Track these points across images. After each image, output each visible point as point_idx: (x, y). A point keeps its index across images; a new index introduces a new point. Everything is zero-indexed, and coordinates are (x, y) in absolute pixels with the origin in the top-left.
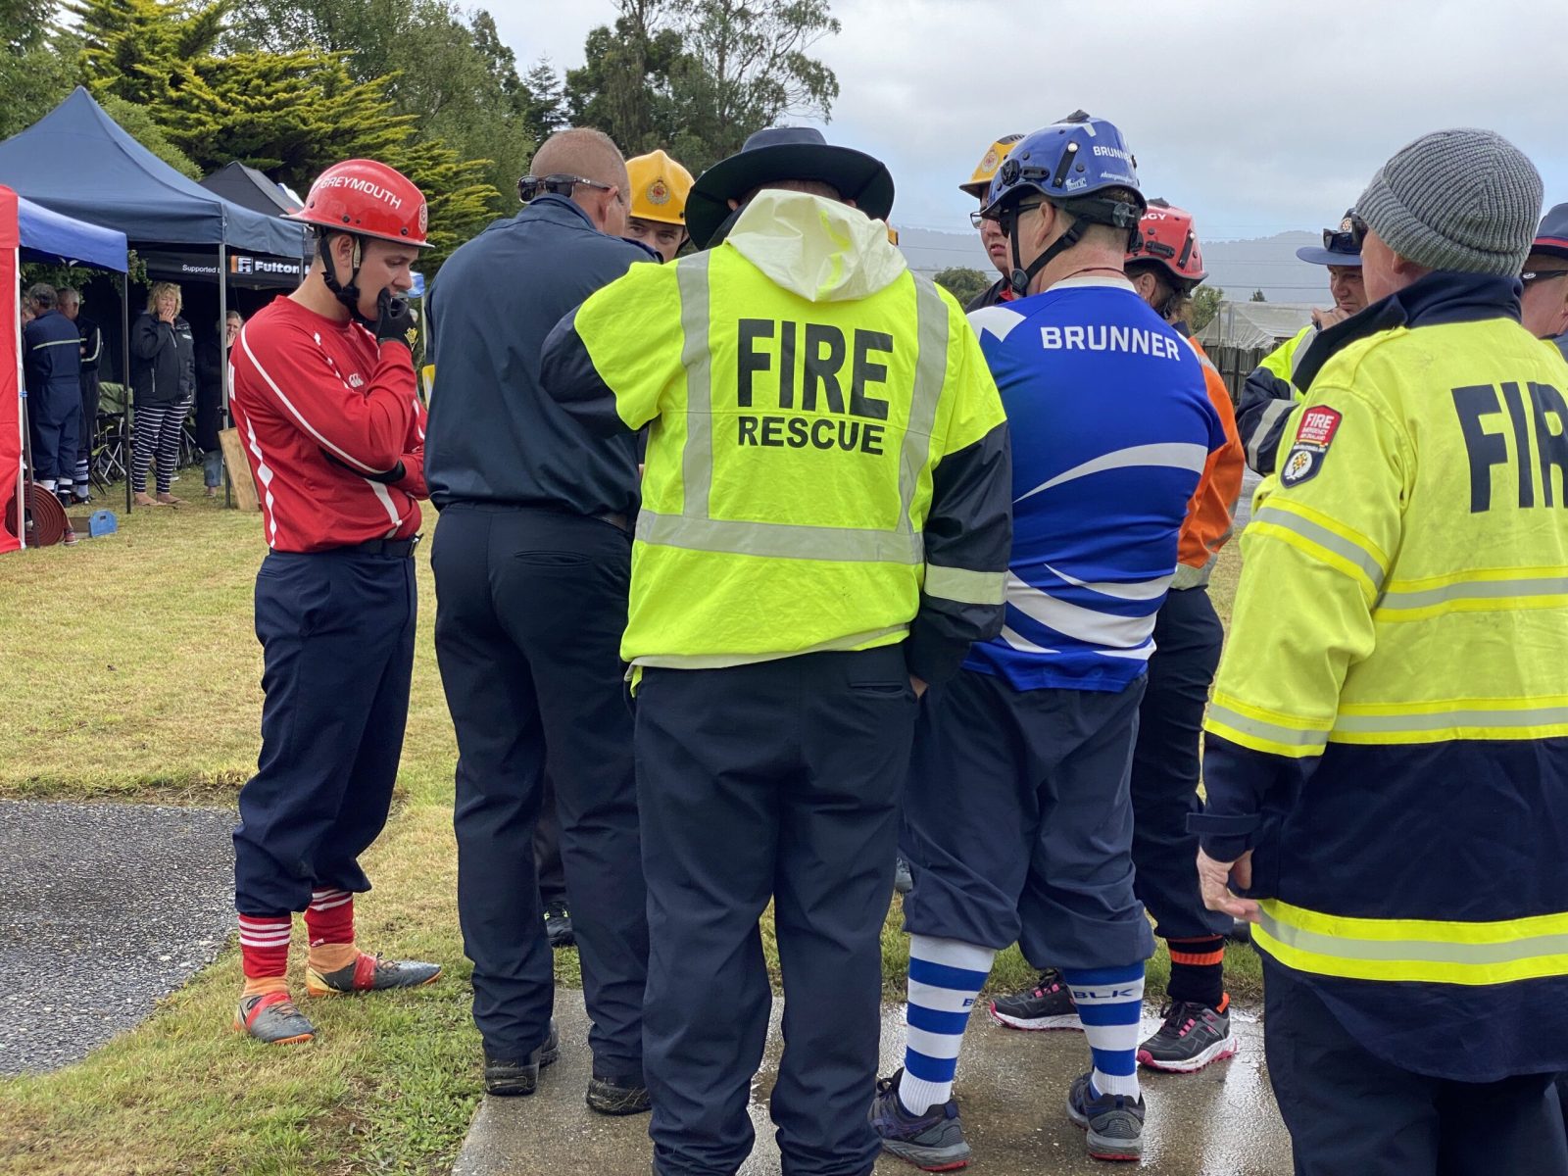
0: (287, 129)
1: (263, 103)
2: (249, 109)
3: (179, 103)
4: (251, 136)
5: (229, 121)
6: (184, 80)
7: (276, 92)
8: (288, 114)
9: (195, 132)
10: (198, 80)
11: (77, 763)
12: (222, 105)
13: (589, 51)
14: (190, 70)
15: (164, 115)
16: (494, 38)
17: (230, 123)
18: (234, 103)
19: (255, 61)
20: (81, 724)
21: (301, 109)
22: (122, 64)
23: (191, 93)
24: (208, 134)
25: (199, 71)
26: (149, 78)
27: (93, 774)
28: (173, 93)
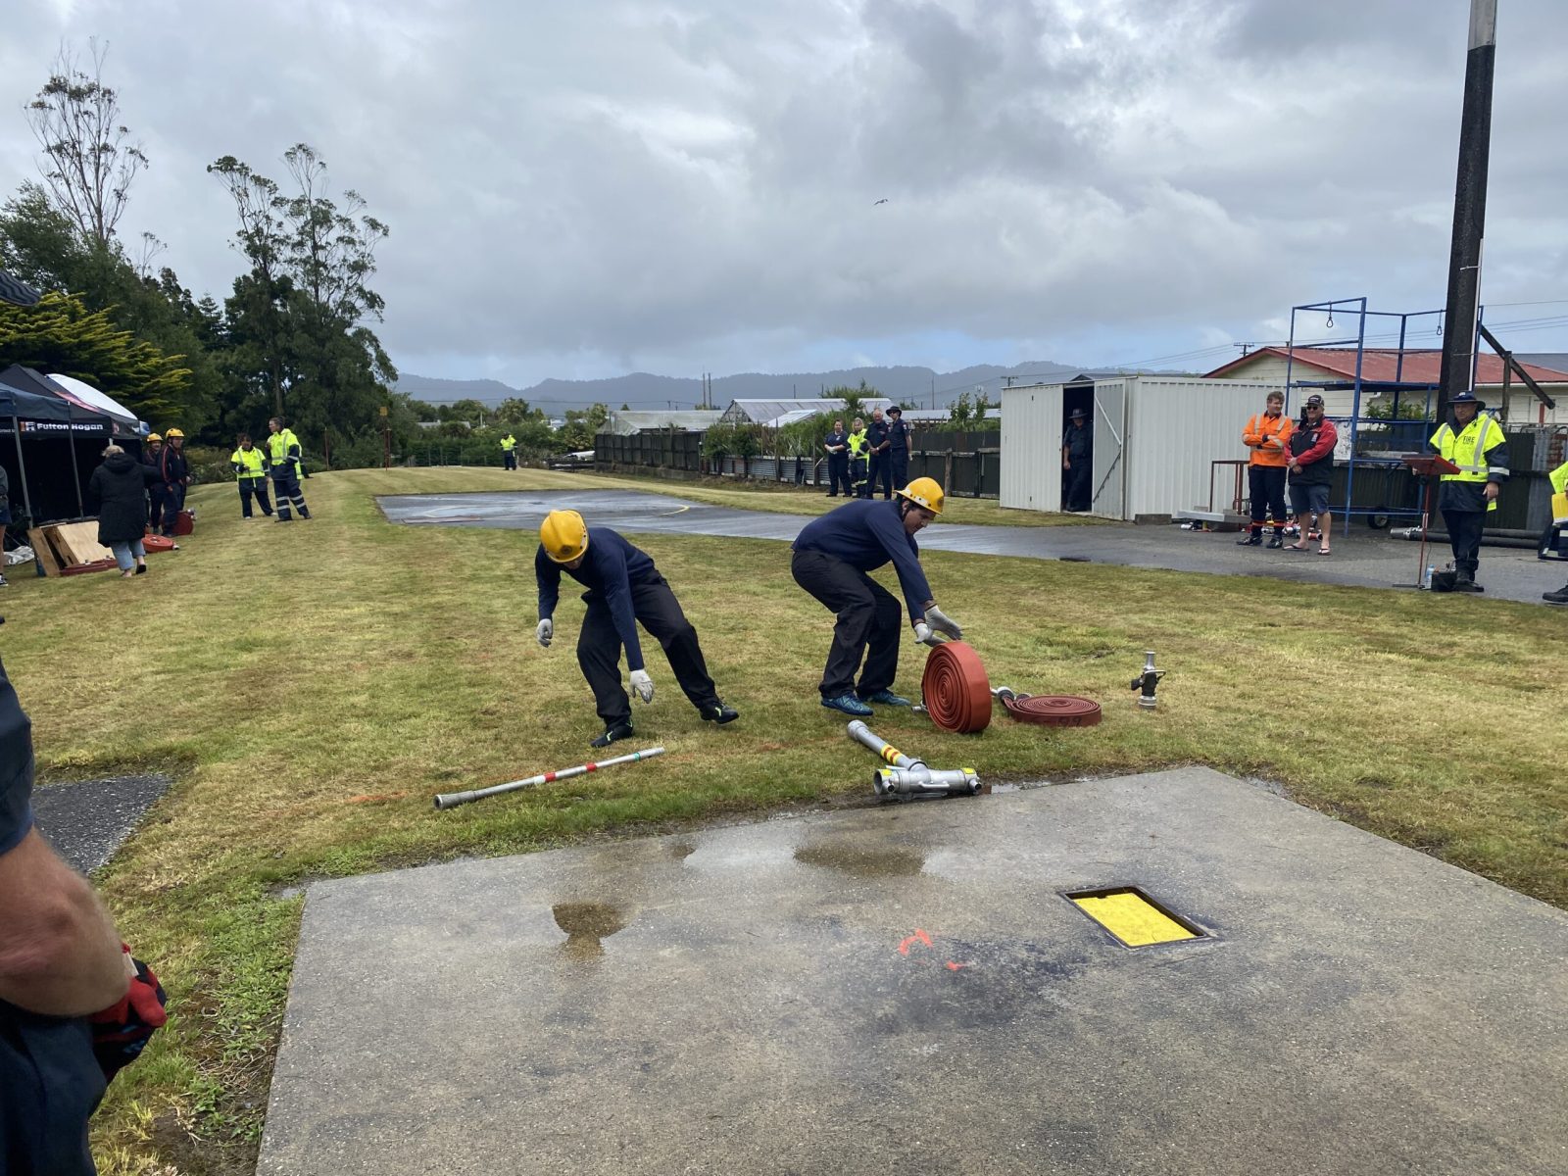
13: (237, 288)
16: (176, 284)
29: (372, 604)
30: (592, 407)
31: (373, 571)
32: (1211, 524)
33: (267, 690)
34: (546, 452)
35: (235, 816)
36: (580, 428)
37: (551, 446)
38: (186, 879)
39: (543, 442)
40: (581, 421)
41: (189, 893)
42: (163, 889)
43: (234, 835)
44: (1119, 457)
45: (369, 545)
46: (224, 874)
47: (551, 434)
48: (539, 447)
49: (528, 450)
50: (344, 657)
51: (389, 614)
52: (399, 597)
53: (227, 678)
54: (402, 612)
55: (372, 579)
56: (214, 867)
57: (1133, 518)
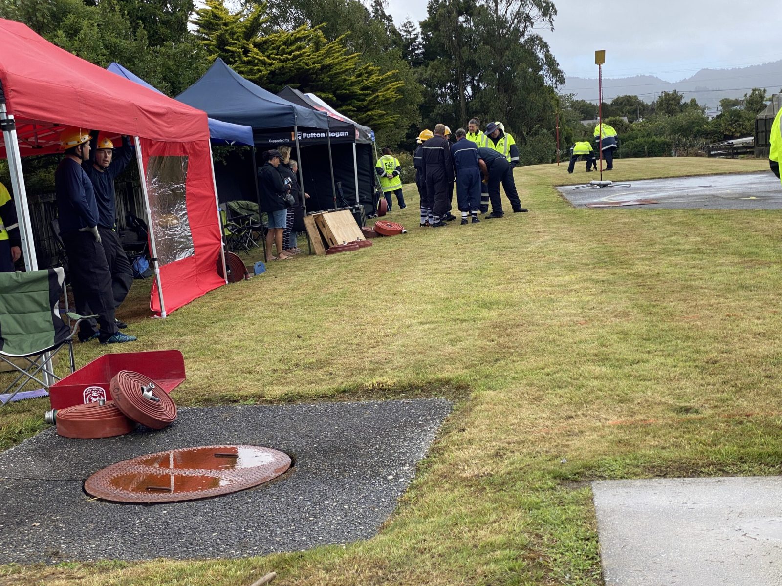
0: (299, 69)
1: (287, 58)
2: (281, 61)
3: (249, 63)
4: (284, 74)
5: (272, 68)
6: (249, 51)
7: (292, 51)
8: (300, 61)
9: (257, 76)
10: (256, 50)
11: (303, 384)
12: (268, 61)
13: (430, 12)
14: (251, 46)
15: (242, 69)
16: (383, 12)
17: (273, 69)
18: (274, 59)
19: (279, 37)
20: (297, 365)
21: (305, 59)
22: (220, 46)
23: (254, 57)
24: (264, 76)
25: (256, 45)
26: (232, 52)
27: (313, 389)
28: (245, 59)
29: (579, 273)
30: (750, 93)
31: (571, 247)
33: (512, 339)
34: (703, 141)
35: (514, 430)
36: (737, 115)
37: (706, 134)
38: (492, 471)
39: (699, 131)
40: (738, 108)
41: (497, 480)
42: (477, 476)
43: (519, 443)
45: (562, 226)
46: (521, 469)
47: (708, 123)
48: (695, 136)
49: (684, 140)
50: (568, 314)
51: (597, 282)
52: (602, 267)
53: (479, 329)
54: (608, 280)
55: (573, 253)
56: (512, 464)
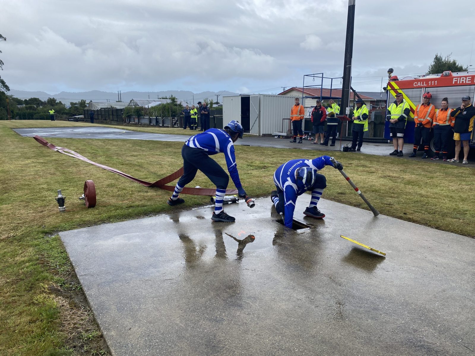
32: (283, 136)
44: (257, 117)
45: (19, 143)
57: (262, 135)
